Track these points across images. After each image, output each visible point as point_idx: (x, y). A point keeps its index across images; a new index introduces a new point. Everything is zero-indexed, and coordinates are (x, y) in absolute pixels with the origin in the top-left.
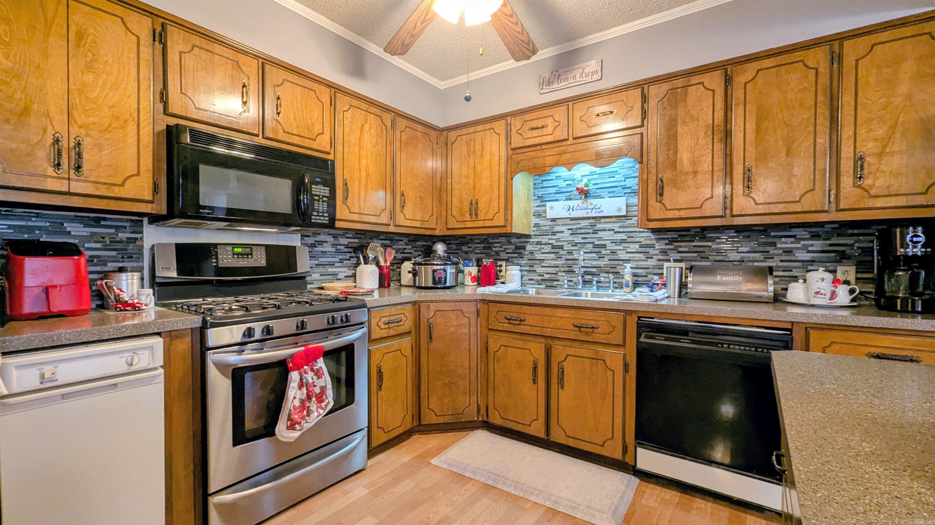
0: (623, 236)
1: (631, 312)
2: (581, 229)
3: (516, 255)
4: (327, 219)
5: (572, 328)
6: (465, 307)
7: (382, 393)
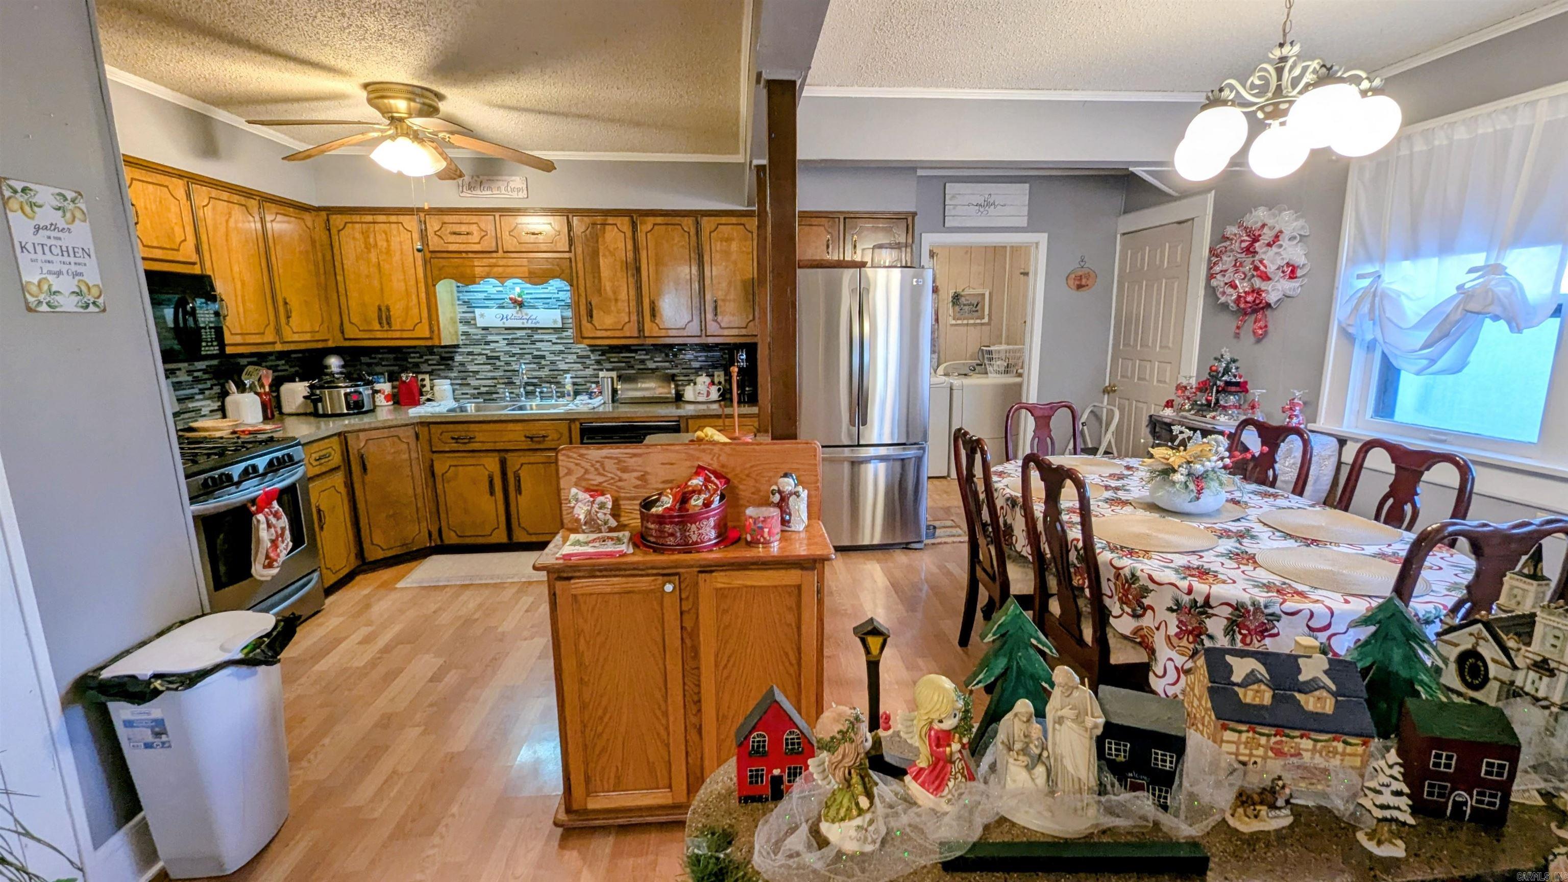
0: (561, 347)
1: (574, 420)
2: (517, 339)
3: (442, 367)
4: (217, 348)
5: (524, 439)
6: (401, 432)
7: (325, 533)
